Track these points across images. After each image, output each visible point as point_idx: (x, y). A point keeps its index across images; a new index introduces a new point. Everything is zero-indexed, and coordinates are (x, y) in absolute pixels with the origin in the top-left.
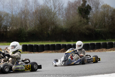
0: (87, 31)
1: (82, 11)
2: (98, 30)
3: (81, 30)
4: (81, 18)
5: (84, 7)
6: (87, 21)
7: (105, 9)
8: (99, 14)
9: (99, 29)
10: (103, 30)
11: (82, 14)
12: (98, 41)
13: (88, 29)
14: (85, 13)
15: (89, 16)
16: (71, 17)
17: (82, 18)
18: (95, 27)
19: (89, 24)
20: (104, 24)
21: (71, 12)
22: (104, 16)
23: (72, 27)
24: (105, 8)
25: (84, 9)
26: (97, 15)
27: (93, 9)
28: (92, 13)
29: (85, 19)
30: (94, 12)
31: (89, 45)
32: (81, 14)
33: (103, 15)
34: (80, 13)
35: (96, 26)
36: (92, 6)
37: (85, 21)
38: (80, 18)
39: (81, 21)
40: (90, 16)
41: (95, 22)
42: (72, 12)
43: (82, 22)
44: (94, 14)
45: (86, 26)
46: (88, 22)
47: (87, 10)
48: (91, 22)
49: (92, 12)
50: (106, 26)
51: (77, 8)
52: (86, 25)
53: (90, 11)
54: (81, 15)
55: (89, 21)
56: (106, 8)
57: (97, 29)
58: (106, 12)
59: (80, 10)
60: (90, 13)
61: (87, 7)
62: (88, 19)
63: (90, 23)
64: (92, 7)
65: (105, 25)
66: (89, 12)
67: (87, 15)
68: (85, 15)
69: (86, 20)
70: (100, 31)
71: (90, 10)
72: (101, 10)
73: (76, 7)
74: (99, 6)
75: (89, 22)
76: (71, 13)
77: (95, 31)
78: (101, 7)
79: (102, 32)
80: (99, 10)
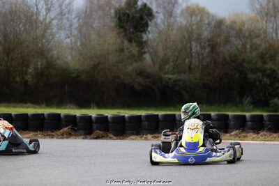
0: (140, 80)
1: (127, 22)
2: (171, 76)
3: (121, 76)
4: (122, 43)
5: (133, 10)
6: (139, 52)
7: (194, 18)
8: (175, 32)
9: (172, 74)
10: (185, 77)
11: (125, 30)
12: (170, 110)
13: (140, 73)
14: (135, 27)
15: (145, 37)
16: (93, 37)
17: (126, 43)
18: (161, 68)
19: (145, 59)
20: (187, 61)
21: (94, 23)
22: (189, 37)
23: (95, 67)
24: (191, 17)
25: (133, 17)
26: (169, 35)
27: (160, 18)
28: (154, 28)
29: (134, 44)
30: (162, 27)
31: (143, 118)
32: (121, 30)
33: (187, 37)
34: (121, 27)
35: (166, 64)
36: (154, 9)
37: (135, 50)
38: (119, 41)
39: (122, 50)
40: (150, 35)
41: (161, 54)
42: (96, 24)
43: (126, 53)
44: (160, 32)
45: (135, 64)
46: (141, 54)
47: (142, 18)
48: (150, 54)
49: (156, 24)
50: (193, 66)
51: (113, 11)
52: (136, 61)
53: (149, 23)
54: (123, 34)
55: (146, 50)
56: (196, 16)
57: (167, 76)
58: (194, 27)
59: (120, 19)
60: (149, 29)
61: (141, 9)
62: (141, 44)
63: (147, 57)
64: (157, 12)
65: (191, 63)
66: (147, 25)
67: (139, 34)
68: (133, 33)
69: (137, 49)
70: (175, 81)
71: (150, 20)
72: (181, 20)
73: (110, 9)
74: (175, 10)
75: (145, 53)
76: (94, 26)
77: (161, 79)
78: (182, 11)
79: (181, 83)
80: (175, 21)
